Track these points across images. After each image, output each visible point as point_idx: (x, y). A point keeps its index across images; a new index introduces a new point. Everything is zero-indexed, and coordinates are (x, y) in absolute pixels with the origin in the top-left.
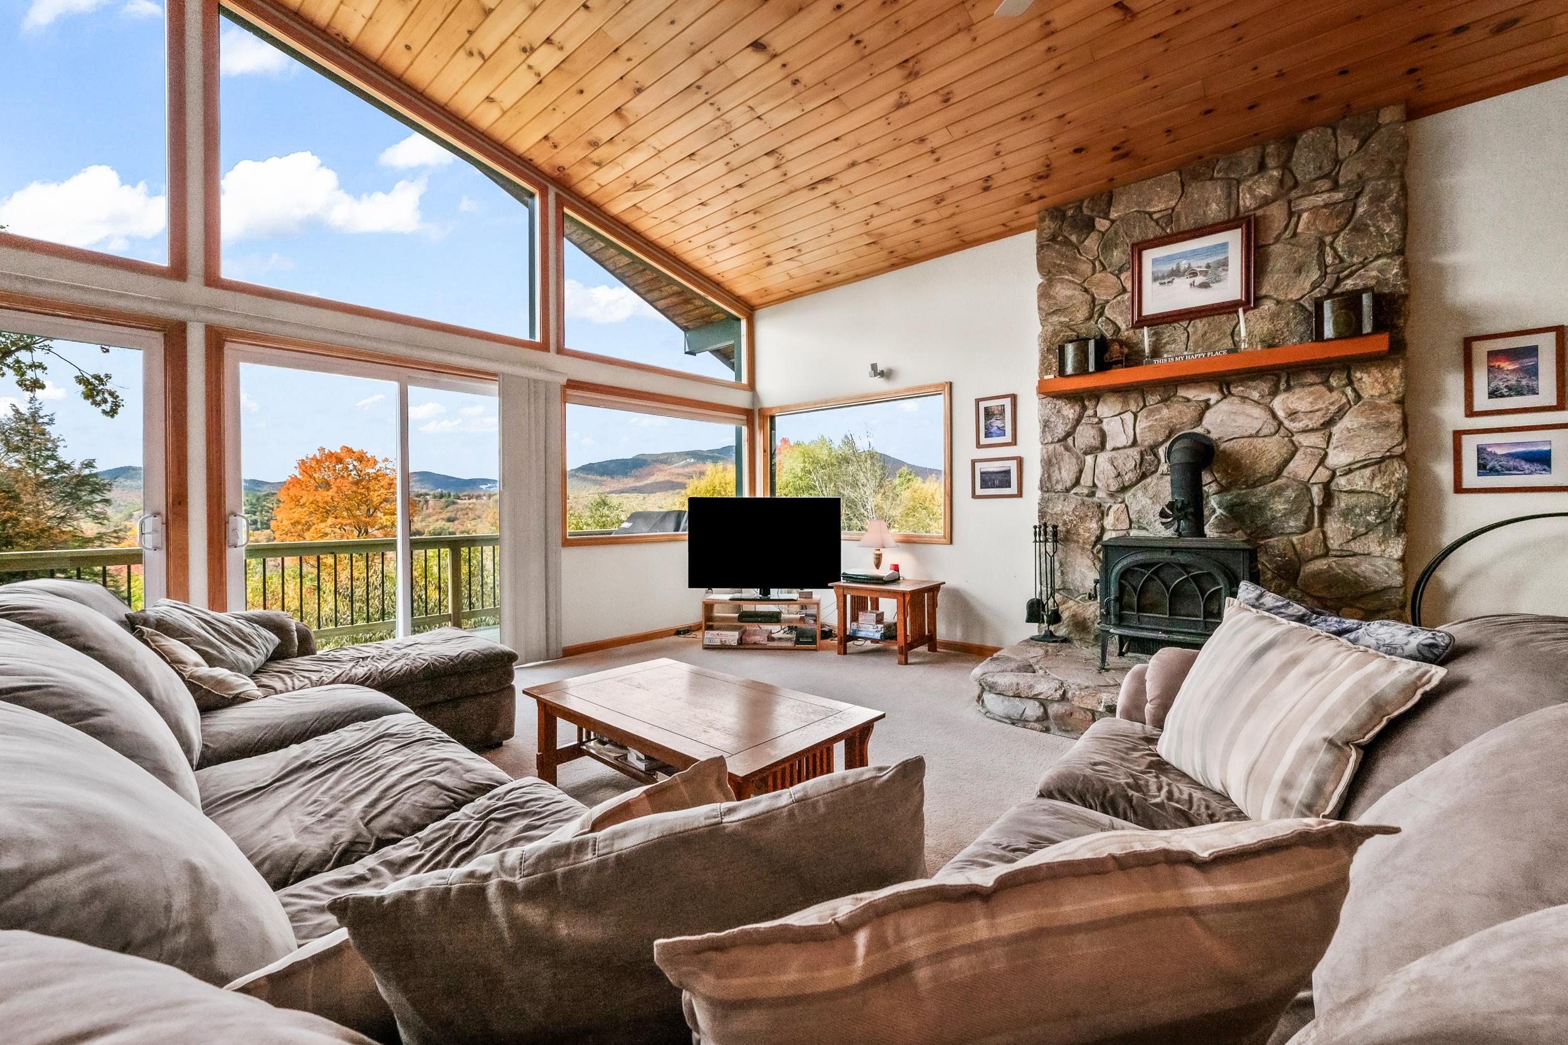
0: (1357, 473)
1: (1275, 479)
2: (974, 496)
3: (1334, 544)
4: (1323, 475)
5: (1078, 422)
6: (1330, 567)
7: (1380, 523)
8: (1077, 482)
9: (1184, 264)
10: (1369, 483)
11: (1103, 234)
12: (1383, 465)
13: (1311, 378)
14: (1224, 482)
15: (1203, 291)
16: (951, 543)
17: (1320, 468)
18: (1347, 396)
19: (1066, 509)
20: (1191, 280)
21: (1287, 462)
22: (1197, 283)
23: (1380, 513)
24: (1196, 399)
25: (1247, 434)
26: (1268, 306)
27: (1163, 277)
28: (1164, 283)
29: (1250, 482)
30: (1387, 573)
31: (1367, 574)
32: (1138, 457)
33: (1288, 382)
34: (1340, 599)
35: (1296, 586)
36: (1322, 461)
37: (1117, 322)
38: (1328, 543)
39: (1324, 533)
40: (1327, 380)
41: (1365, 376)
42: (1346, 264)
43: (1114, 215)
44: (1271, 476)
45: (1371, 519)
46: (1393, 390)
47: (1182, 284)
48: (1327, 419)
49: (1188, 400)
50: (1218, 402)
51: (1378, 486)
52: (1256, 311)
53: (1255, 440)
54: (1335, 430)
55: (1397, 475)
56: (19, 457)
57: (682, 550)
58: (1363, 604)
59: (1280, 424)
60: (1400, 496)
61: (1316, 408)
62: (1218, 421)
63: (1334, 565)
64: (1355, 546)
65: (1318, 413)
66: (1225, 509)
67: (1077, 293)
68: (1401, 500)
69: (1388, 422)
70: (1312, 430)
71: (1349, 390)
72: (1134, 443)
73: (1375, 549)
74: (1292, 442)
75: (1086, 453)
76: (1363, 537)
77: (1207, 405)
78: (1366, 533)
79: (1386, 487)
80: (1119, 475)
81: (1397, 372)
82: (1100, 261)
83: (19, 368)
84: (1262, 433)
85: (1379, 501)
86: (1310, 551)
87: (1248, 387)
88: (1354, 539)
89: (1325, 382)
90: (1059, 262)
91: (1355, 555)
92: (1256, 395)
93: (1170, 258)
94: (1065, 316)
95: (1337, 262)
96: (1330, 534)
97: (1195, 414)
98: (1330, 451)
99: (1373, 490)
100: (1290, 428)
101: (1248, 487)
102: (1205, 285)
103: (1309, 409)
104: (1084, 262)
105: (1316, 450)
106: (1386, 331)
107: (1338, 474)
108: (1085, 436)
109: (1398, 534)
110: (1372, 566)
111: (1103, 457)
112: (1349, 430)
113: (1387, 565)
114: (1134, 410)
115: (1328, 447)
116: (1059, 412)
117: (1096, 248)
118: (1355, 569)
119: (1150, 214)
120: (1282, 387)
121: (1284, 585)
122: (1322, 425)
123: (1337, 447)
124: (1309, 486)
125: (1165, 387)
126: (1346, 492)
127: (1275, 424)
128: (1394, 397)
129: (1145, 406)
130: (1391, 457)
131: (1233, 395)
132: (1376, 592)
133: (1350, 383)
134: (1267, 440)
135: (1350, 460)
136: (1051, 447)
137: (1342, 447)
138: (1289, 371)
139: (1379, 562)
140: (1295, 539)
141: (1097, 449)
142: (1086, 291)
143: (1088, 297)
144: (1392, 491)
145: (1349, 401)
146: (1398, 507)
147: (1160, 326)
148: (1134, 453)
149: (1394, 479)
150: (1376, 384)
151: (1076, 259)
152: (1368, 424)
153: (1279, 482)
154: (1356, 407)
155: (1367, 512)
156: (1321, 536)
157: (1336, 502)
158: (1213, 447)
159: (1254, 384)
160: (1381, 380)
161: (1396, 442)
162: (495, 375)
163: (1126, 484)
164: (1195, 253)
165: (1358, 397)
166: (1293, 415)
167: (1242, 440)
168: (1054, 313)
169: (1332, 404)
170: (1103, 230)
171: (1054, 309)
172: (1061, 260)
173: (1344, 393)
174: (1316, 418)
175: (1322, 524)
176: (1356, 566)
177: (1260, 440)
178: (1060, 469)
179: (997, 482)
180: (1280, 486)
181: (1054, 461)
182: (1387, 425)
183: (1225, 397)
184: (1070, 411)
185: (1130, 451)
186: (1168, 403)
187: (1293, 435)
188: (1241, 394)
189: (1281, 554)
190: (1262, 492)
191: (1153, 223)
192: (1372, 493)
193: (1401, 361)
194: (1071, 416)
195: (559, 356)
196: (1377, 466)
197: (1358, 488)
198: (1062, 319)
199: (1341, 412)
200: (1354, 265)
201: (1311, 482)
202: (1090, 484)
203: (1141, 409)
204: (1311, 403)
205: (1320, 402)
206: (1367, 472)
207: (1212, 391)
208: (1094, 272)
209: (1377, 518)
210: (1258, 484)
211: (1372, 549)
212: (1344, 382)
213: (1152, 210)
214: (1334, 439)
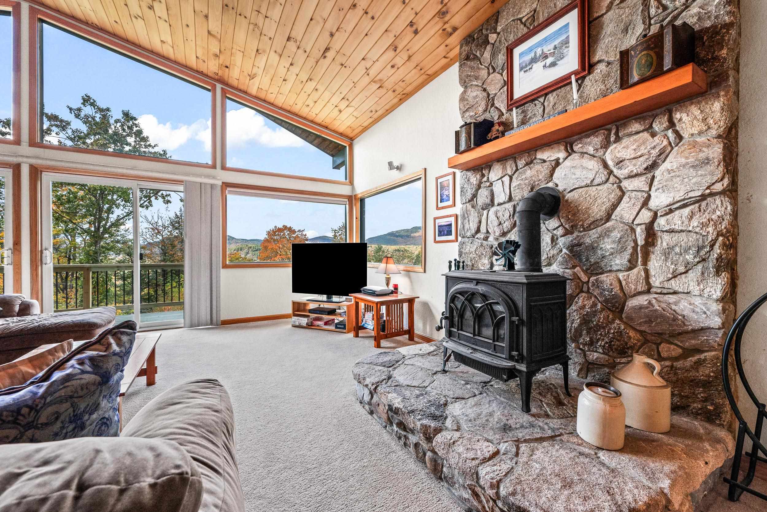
0: (677, 212)
1: (605, 223)
2: (435, 242)
3: (656, 282)
4: (645, 216)
5: (479, 187)
6: (650, 303)
7: (699, 262)
8: (478, 231)
9: (539, 51)
10: (686, 222)
11: (493, 44)
12: (704, 204)
13: (636, 126)
14: (567, 226)
15: (553, 69)
16: (425, 272)
17: (643, 210)
18: (668, 138)
19: (472, 250)
20: (543, 63)
21: (615, 206)
22: (547, 65)
23: (698, 252)
24: (549, 159)
25: (583, 184)
26: (601, 68)
27: (526, 66)
28: (527, 71)
29: (586, 225)
30: (705, 313)
31: (685, 313)
32: (511, 209)
33: (617, 134)
34: (660, 334)
35: (621, 319)
36: (645, 203)
37: (501, 109)
38: (651, 281)
39: (647, 272)
40: (651, 127)
41: (684, 116)
42: (670, 10)
43: (499, 29)
44: (601, 219)
45: (689, 257)
46: (713, 125)
47: (538, 67)
48: (650, 163)
49: (544, 161)
50: (565, 159)
51: (696, 224)
52: (591, 76)
53: (591, 188)
54: (658, 173)
55: (718, 213)
56: (177, 231)
57: (288, 272)
58: (682, 342)
59: (611, 172)
60: (720, 234)
61: (639, 154)
62: (563, 175)
63: (654, 301)
64: (675, 285)
65: (641, 159)
66: (567, 249)
67: (479, 93)
68: (721, 238)
69: (707, 159)
70: (637, 175)
71: (670, 133)
72: (510, 199)
73: (695, 289)
74: (620, 188)
75: (483, 209)
76: (683, 276)
77: (557, 163)
78: (686, 272)
79: (704, 225)
80: (500, 224)
81: (717, 106)
82: (492, 66)
83: (163, 197)
84: (596, 182)
85: (698, 240)
86: (633, 287)
87: (586, 144)
88: (675, 277)
89: (649, 129)
90: (470, 74)
91: (675, 293)
92: (591, 150)
93: (530, 50)
94: (473, 112)
95: (660, 11)
96: (652, 272)
97: (547, 172)
98: (652, 193)
99: (690, 229)
100: (618, 175)
101: (584, 230)
102: (553, 64)
103: (632, 156)
104: (483, 69)
105: (639, 193)
106: (689, 62)
107: (659, 215)
108: (483, 197)
109: (718, 273)
110: (690, 304)
111: (493, 210)
112: (669, 171)
113: (705, 304)
114: (510, 174)
115: (650, 190)
116: (468, 180)
117: (489, 57)
118: (674, 307)
119: (520, 20)
120: (612, 139)
121: (611, 316)
122: (646, 169)
123: (659, 189)
124: (634, 227)
125: (528, 153)
126: (666, 231)
127: (606, 173)
128: (714, 132)
129: (517, 170)
130: (712, 195)
131: (575, 152)
132: (694, 331)
133: (672, 124)
134: (599, 188)
135: (670, 200)
136: (465, 206)
137: (664, 188)
138: (618, 123)
139: (698, 301)
140: (621, 275)
141: (489, 205)
142: (485, 90)
143: (485, 94)
144: (710, 229)
145: (670, 143)
146: (717, 245)
147: (526, 106)
148: (509, 206)
149: (713, 217)
150: (695, 122)
151: (479, 68)
152: (687, 164)
153: (608, 224)
154: (677, 148)
155: (687, 250)
156: (643, 273)
157: (659, 242)
158: (559, 198)
159: (589, 140)
160: (700, 117)
161: (715, 178)
162: (182, 182)
163: (505, 230)
164: (546, 40)
165: (680, 137)
166: (620, 163)
167: (581, 190)
168: (467, 110)
169: (654, 148)
170: (493, 42)
171: (467, 107)
172: (471, 72)
173: (666, 136)
174: (639, 163)
175: (645, 262)
176: (676, 303)
177: (594, 188)
178: (469, 221)
179: (446, 232)
180: (608, 228)
181: (466, 215)
182: (707, 161)
183: (570, 155)
184: (474, 179)
185: (507, 206)
186: (532, 165)
187: (620, 181)
188: (581, 150)
189: (609, 288)
190: (594, 234)
191: (522, 26)
192: (690, 231)
193: (722, 93)
194: (475, 183)
195: (223, 171)
196: (697, 205)
197: (677, 227)
198: (472, 114)
199: (663, 155)
200: (677, 9)
201: (635, 223)
202: (485, 231)
203: (515, 173)
204: (635, 150)
205: (643, 148)
206: (686, 211)
207: (560, 151)
208: (489, 74)
209: (695, 257)
210: (592, 227)
211: (691, 288)
212: (665, 125)
213: (521, 16)
214: (656, 183)
